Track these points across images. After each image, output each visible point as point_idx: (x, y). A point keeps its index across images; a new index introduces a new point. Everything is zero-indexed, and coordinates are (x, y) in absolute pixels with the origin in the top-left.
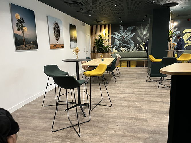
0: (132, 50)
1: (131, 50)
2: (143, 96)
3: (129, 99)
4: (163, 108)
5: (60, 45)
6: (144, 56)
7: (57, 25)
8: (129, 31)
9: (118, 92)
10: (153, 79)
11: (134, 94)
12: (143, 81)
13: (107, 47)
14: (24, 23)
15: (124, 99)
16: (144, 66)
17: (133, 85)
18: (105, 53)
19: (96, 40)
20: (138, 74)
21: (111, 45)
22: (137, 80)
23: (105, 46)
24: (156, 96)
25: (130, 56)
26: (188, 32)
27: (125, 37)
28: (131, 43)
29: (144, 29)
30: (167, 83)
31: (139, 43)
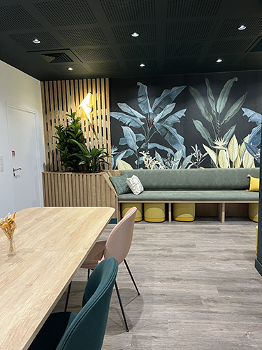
0: (179, 162)
1: (175, 163)
8: (168, 100)
16: (220, 221)
18: (89, 174)
19: (59, 128)
21: (110, 145)
25: (174, 184)
27: (156, 119)
28: (176, 141)
29: (216, 95)
31: (201, 142)
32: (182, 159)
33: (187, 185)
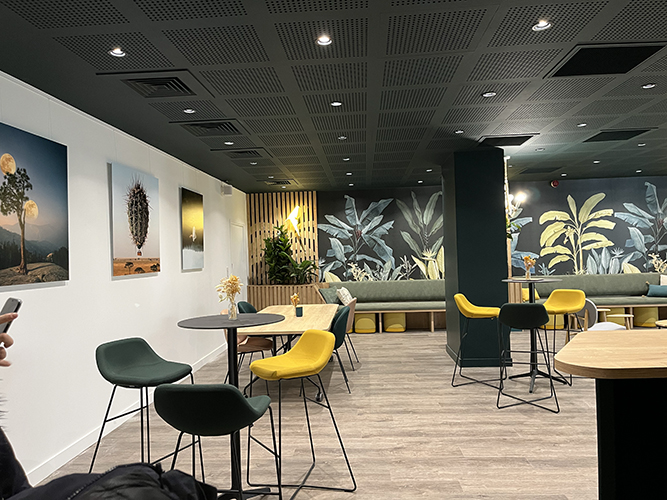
0: (388, 274)
1: (385, 274)
2: (454, 442)
3: (408, 455)
4: (535, 485)
5: (147, 263)
6: (429, 296)
7: (141, 191)
8: (375, 212)
9: (367, 432)
10: (472, 374)
11: (421, 435)
12: (439, 382)
13: (306, 265)
14: (29, 186)
15: (393, 456)
16: (430, 331)
17: (411, 399)
18: (299, 286)
19: (267, 241)
20: (419, 358)
21: (317, 258)
22: (419, 381)
23: (299, 262)
24: (499, 440)
25: (384, 296)
26: (555, 221)
27: (364, 231)
28: (385, 253)
29: (423, 208)
30: (518, 388)
31: (410, 253)
32: (392, 271)
33: (397, 296)
